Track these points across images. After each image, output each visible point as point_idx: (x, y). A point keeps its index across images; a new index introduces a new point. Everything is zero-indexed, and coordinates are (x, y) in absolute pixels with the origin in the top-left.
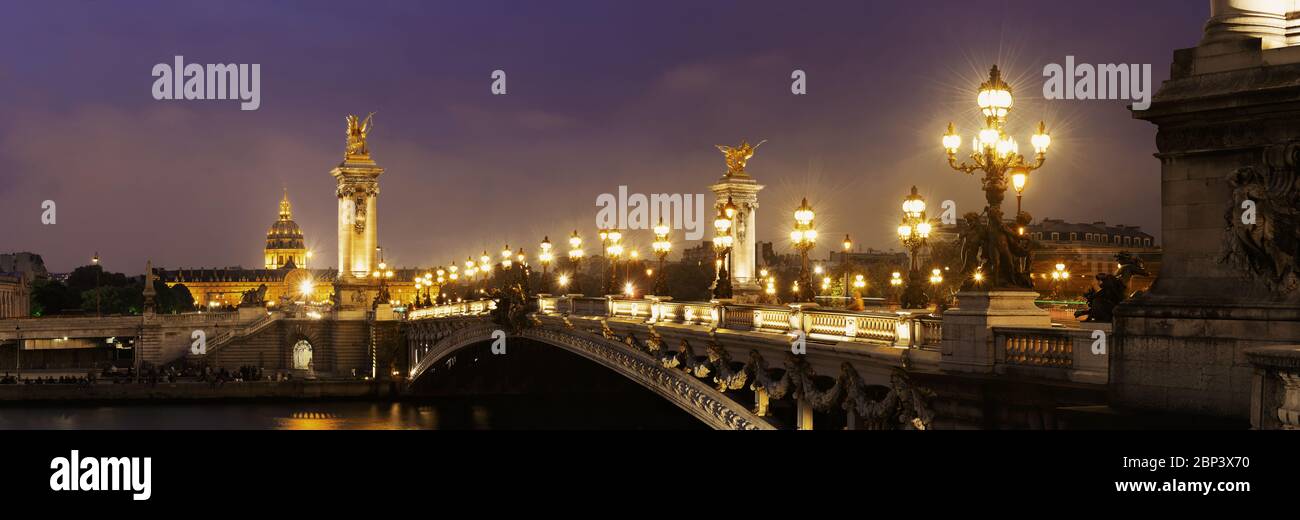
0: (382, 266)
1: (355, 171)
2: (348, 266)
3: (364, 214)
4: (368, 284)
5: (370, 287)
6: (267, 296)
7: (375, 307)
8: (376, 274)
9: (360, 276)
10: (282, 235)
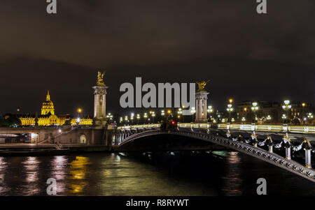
0: (109, 114)
1: (100, 87)
3: (102, 99)
5: (104, 120)
7: (107, 125)
8: (107, 117)
10: (47, 105)
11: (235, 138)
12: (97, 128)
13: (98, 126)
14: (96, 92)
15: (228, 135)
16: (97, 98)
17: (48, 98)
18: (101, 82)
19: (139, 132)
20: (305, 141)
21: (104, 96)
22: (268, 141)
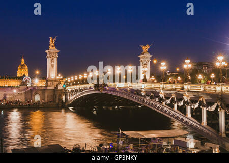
0: (59, 75)
1: (52, 51)
2: (50, 75)
3: (54, 62)
4: (56, 80)
5: (55, 81)
6: (28, 83)
7: (57, 86)
8: (58, 78)
9: (53, 78)
10: (22, 68)
11: (148, 96)
12: (49, 88)
13: (50, 86)
14: (48, 55)
15: (143, 94)
16: (49, 60)
17: (23, 61)
18: (53, 46)
19: (81, 91)
20: (201, 99)
21: (55, 59)
22: (173, 99)
